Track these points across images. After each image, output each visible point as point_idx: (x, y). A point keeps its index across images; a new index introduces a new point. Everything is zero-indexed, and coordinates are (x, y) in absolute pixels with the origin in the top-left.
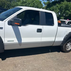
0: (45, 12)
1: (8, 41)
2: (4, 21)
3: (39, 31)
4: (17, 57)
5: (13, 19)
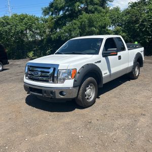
1: (104, 74)
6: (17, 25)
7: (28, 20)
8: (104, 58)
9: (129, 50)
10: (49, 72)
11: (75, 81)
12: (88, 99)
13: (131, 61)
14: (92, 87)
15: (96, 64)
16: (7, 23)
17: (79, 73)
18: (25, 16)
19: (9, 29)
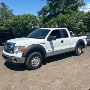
1: (48, 51)
3: (62, 42)
5: (49, 37)
6: (24, 19)
7: (30, 17)
8: (49, 41)
9: (71, 37)
10: (10, 47)
11: (23, 53)
12: (34, 65)
13: (73, 44)
14: (37, 58)
15: (41, 45)
17: (26, 49)
18: (29, 15)
19: (19, 22)
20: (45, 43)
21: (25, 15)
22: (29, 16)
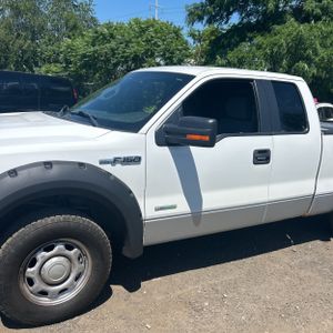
0: (273, 82)
1: (157, 209)
2: (141, 131)
4: (179, 275)
6: (130, 41)
7: (156, 32)
14: (73, 253)
16: (112, 36)
18: (151, 24)
19: (113, 50)
20: (137, 160)
21: (137, 22)
22: (153, 26)
